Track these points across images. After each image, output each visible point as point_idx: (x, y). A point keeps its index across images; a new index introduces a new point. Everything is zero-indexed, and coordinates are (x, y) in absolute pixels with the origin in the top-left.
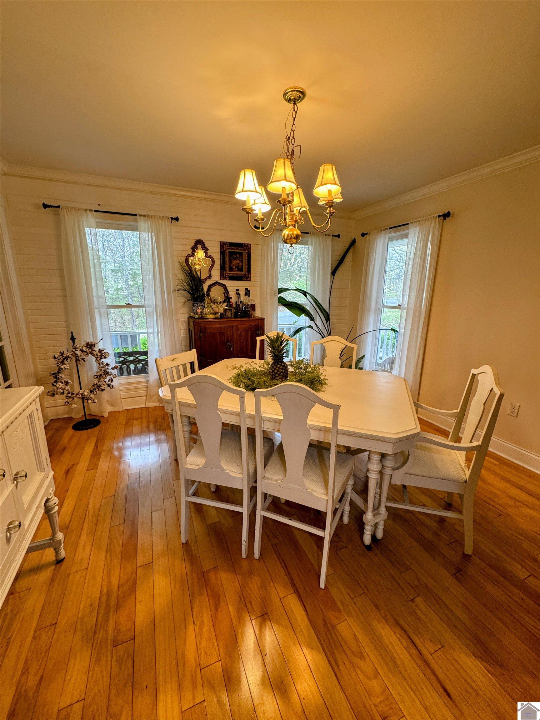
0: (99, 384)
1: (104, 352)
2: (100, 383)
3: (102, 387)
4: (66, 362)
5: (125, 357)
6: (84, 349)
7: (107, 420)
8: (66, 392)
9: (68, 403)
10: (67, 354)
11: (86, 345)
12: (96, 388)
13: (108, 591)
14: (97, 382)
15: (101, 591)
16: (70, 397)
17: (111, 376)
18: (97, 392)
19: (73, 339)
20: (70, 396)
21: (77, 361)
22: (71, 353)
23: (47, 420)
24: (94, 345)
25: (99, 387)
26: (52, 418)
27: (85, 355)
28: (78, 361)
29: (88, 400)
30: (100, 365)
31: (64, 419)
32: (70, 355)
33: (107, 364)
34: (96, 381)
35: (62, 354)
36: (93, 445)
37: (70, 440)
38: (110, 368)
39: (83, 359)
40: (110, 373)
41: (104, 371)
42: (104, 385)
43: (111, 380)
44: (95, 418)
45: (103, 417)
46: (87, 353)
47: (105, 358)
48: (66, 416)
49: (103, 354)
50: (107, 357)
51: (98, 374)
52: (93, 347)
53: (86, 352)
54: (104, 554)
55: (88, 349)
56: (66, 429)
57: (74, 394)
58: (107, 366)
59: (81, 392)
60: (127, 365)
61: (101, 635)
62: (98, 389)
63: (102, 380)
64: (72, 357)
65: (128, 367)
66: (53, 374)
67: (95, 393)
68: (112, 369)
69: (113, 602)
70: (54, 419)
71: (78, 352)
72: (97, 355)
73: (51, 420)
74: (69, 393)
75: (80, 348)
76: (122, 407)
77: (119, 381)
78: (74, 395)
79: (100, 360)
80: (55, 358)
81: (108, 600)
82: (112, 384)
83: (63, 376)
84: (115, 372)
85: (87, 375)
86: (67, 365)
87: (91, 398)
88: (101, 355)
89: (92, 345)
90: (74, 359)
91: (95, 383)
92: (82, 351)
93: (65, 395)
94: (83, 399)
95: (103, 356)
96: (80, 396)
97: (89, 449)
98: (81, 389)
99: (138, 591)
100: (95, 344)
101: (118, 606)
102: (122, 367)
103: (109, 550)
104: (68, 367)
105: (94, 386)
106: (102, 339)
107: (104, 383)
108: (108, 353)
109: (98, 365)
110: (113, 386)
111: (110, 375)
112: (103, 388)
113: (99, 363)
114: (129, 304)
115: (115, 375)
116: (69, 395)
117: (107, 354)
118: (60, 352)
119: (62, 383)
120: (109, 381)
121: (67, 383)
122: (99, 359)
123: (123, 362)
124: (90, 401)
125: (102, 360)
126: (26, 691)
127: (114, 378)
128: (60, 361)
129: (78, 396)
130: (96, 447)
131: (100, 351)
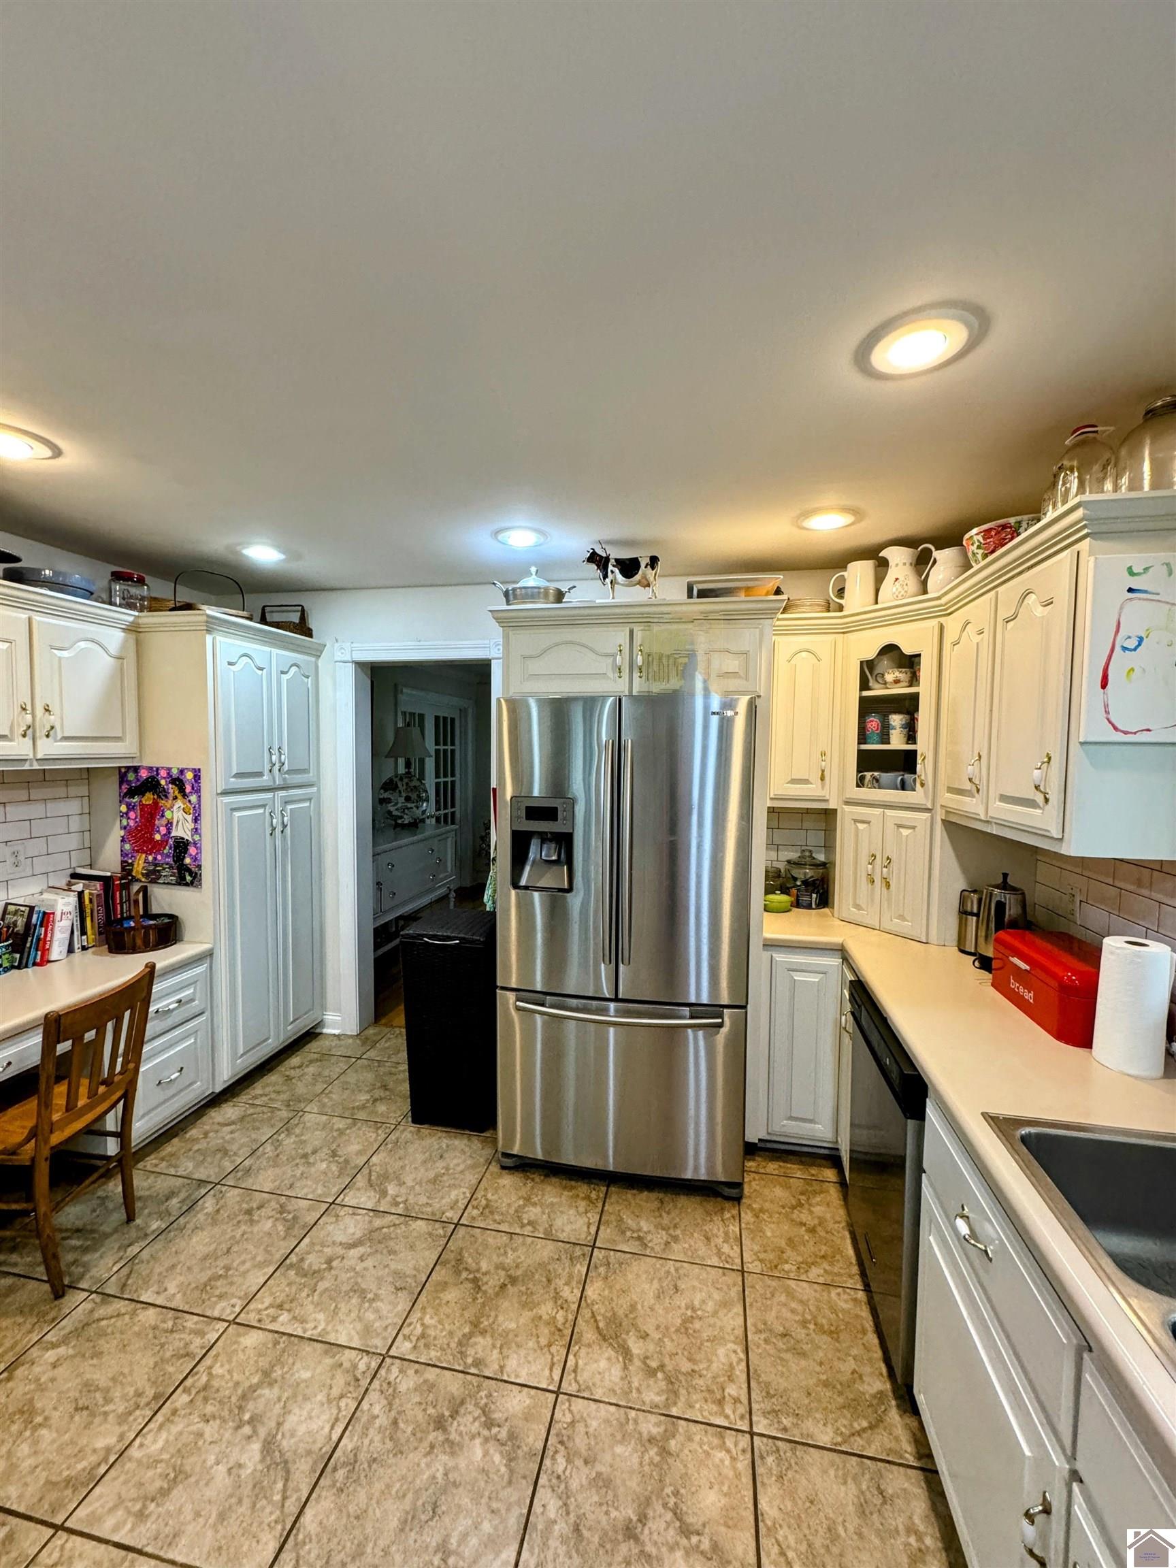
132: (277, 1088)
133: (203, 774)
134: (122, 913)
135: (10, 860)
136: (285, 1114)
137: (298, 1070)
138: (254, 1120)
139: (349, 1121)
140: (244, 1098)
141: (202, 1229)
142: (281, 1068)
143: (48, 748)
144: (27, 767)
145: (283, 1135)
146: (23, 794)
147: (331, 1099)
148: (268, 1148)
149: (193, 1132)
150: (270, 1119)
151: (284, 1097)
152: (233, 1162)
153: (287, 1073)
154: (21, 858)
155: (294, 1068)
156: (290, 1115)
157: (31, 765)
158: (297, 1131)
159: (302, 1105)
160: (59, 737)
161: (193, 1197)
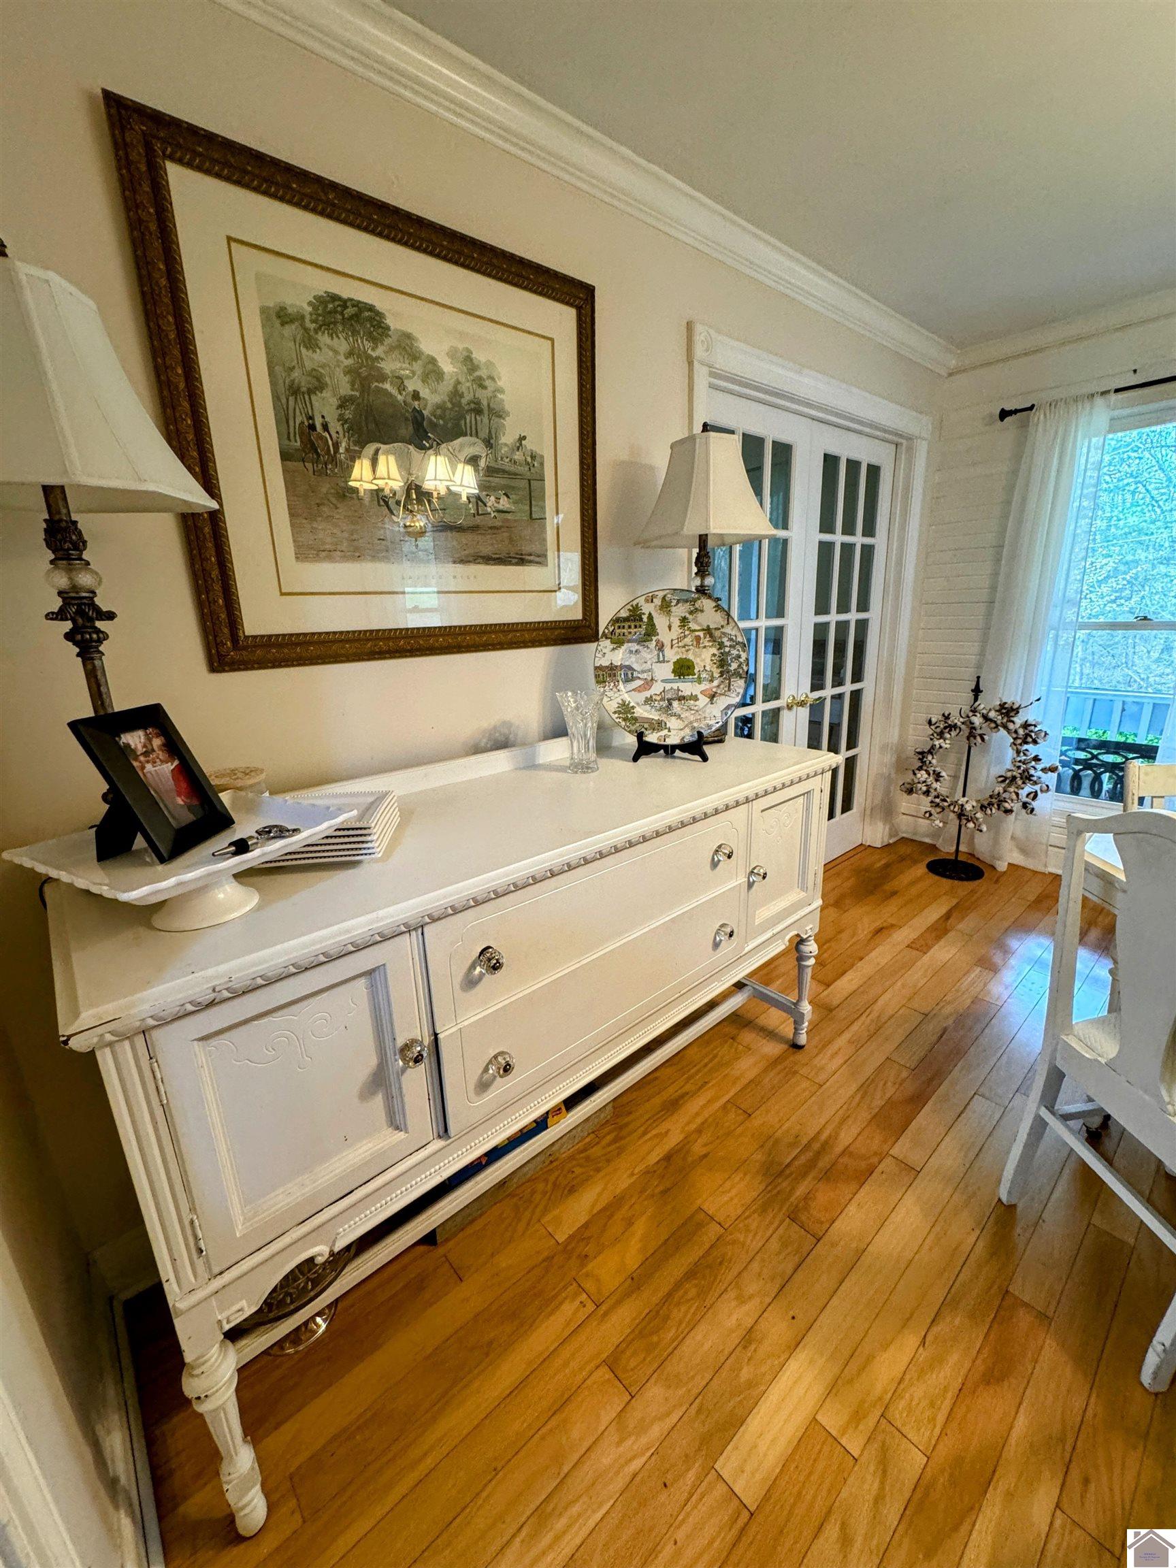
0: (1004, 795)
1: (1037, 729)
2: (1006, 795)
3: (1006, 805)
4: (947, 736)
5: (1095, 752)
6: (992, 715)
7: (999, 877)
8: (933, 793)
9: (931, 815)
10: (956, 720)
11: (998, 708)
12: (995, 803)
13: (826, 1142)
14: (1001, 791)
15: (818, 1133)
16: (937, 805)
17: (1037, 787)
18: (994, 811)
19: (977, 691)
20: (940, 803)
21: (971, 735)
22: (962, 720)
23: (895, 836)
24: (1017, 711)
25: (1001, 801)
26: (904, 835)
27: (991, 729)
28: (972, 739)
29: (968, 821)
30: (1018, 756)
31: (922, 843)
32: (959, 724)
33: (1037, 759)
34: (999, 789)
35: (947, 717)
36: (943, 910)
37: (914, 883)
38: (1039, 767)
39: (982, 736)
40: (1035, 779)
41: (1024, 771)
42: (1012, 800)
43: (1032, 795)
44: (977, 863)
45: (993, 868)
46: (997, 726)
47: (1035, 742)
48: (927, 840)
49: (1033, 734)
50: (1039, 741)
51: (1009, 774)
52: (1012, 714)
53: (995, 722)
54: (854, 1087)
55: (1000, 717)
56: (915, 862)
57: (946, 801)
58: (1033, 763)
59: (960, 802)
60: (1095, 772)
61: (784, 1184)
62: (999, 806)
63: (1012, 789)
64: (963, 727)
65: (1097, 779)
66: (919, 753)
67: (989, 811)
68: (1044, 770)
69: (824, 1163)
70: (907, 839)
71: (977, 720)
72: (1016, 732)
73: (903, 838)
74: (937, 797)
75: (985, 712)
76: (1046, 866)
77: (1056, 802)
78: (946, 804)
79: (1021, 745)
80: (930, 723)
81: (818, 1154)
82: (1035, 804)
83: (934, 761)
84: (1051, 778)
85: (989, 770)
86: (947, 742)
87: (977, 819)
88: (1027, 735)
89: (1012, 709)
90: (966, 731)
91: (996, 792)
92: (986, 718)
93: (930, 798)
94: (961, 815)
95: (1031, 737)
96: (956, 809)
97: (934, 913)
98: (964, 796)
99: (866, 1187)
100: (1018, 708)
101: (828, 1176)
102: (1081, 773)
103: (865, 1089)
104: (948, 746)
105: (991, 797)
106: (1038, 700)
107: (1014, 797)
108: (1046, 734)
109: (1015, 755)
110: (1033, 810)
111: (1035, 783)
112: (1009, 808)
113: (1018, 752)
114: (1145, 618)
115: (1047, 786)
116: (937, 800)
117: (1043, 734)
118: (943, 715)
119: (929, 774)
120: (1028, 796)
121: (938, 777)
122: (1019, 741)
123: (1087, 765)
124: (971, 825)
125: (1025, 747)
126: (688, 1152)
127: (1041, 791)
128: (938, 730)
129: (952, 807)
130: (947, 916)
131: (1026, 725)
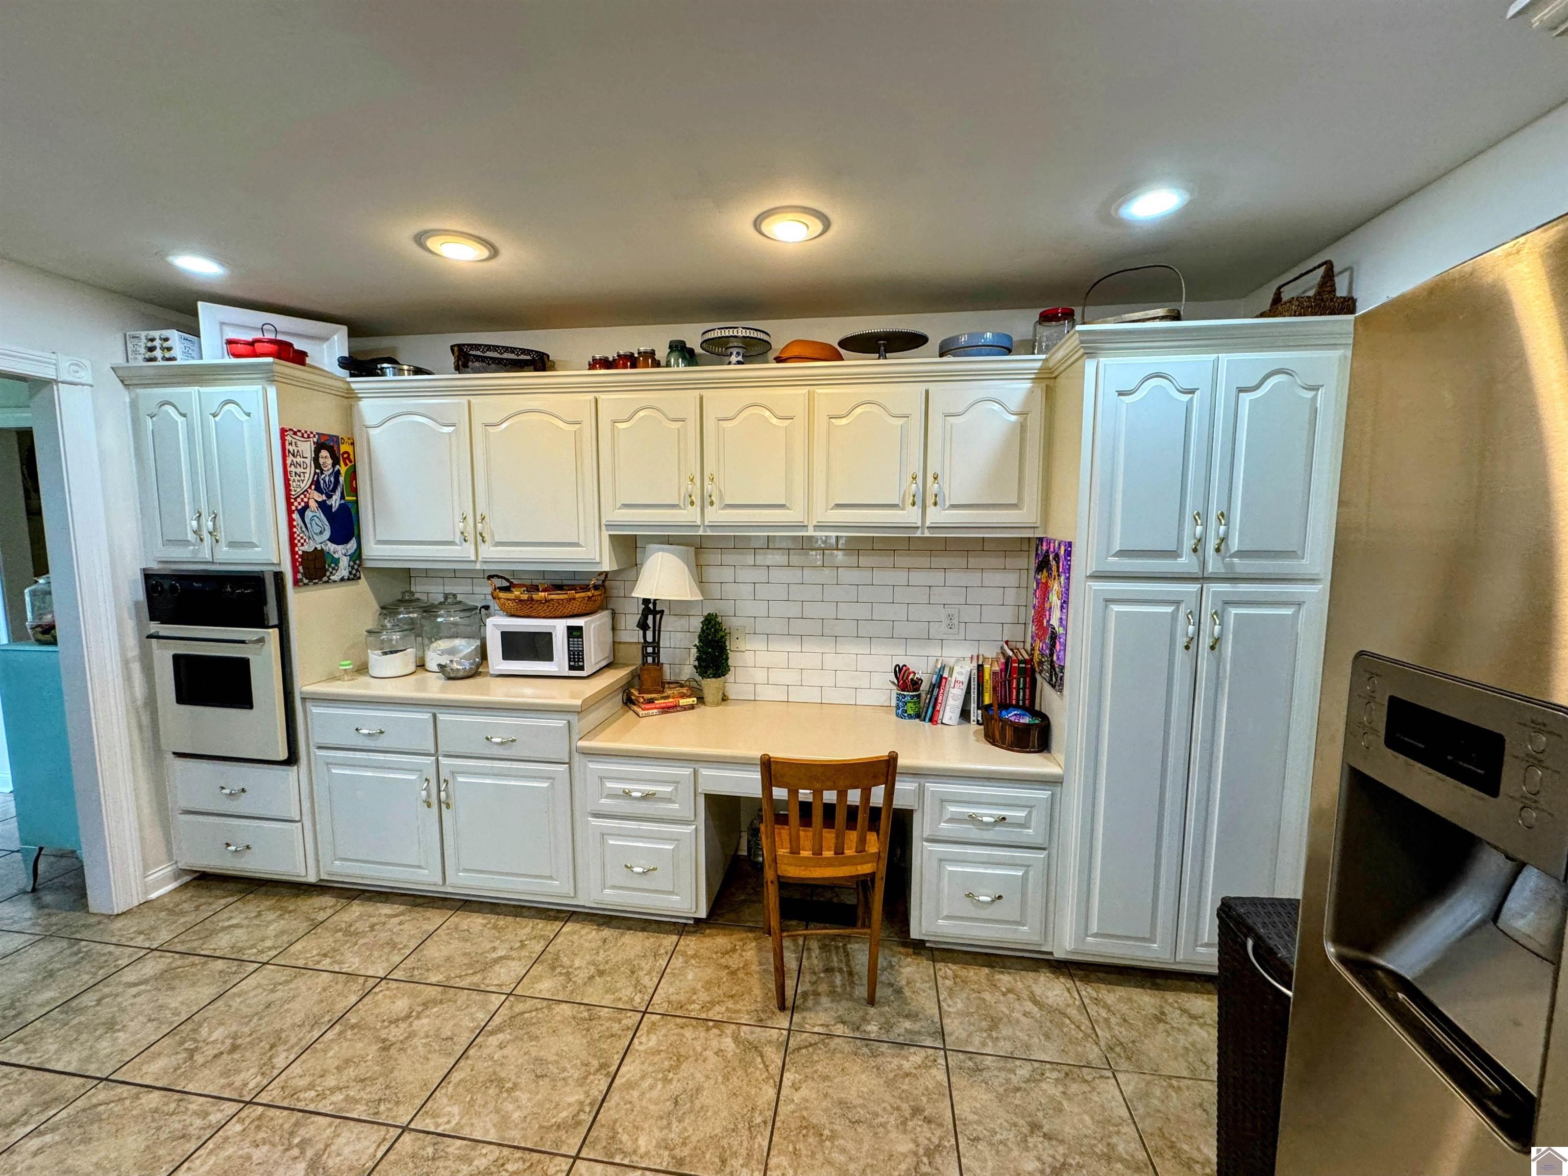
132: (1131, 1015)
133: (1075, 550)
134: (1018, 699)
135: (946, 622)
136: (1093, 1054)
137: (1185, 1018)
138: (1060, 1026)
139: (1141, 1156)
140: (1088, 991)
141: (879, 1075)
142: (1170, 997)
143: (936, 516)
144: (918, 534)
145: (1055, 1075)
146: (962, 562)
147: (1165, 1099)
148: (1024, 1071)
149: (1005, 979)
150: (1073, 1041)
151: (1123, 1033)
152: (984, 1044)
153: (1167, 1009)
154: (955, 621)
155: (1184, 1011)
156: (1096, 1063)
157: (923, 533)
158: (1074, 1088)
159: (1124, 1065)
160: (947, 504)
161: (916, 1038)
